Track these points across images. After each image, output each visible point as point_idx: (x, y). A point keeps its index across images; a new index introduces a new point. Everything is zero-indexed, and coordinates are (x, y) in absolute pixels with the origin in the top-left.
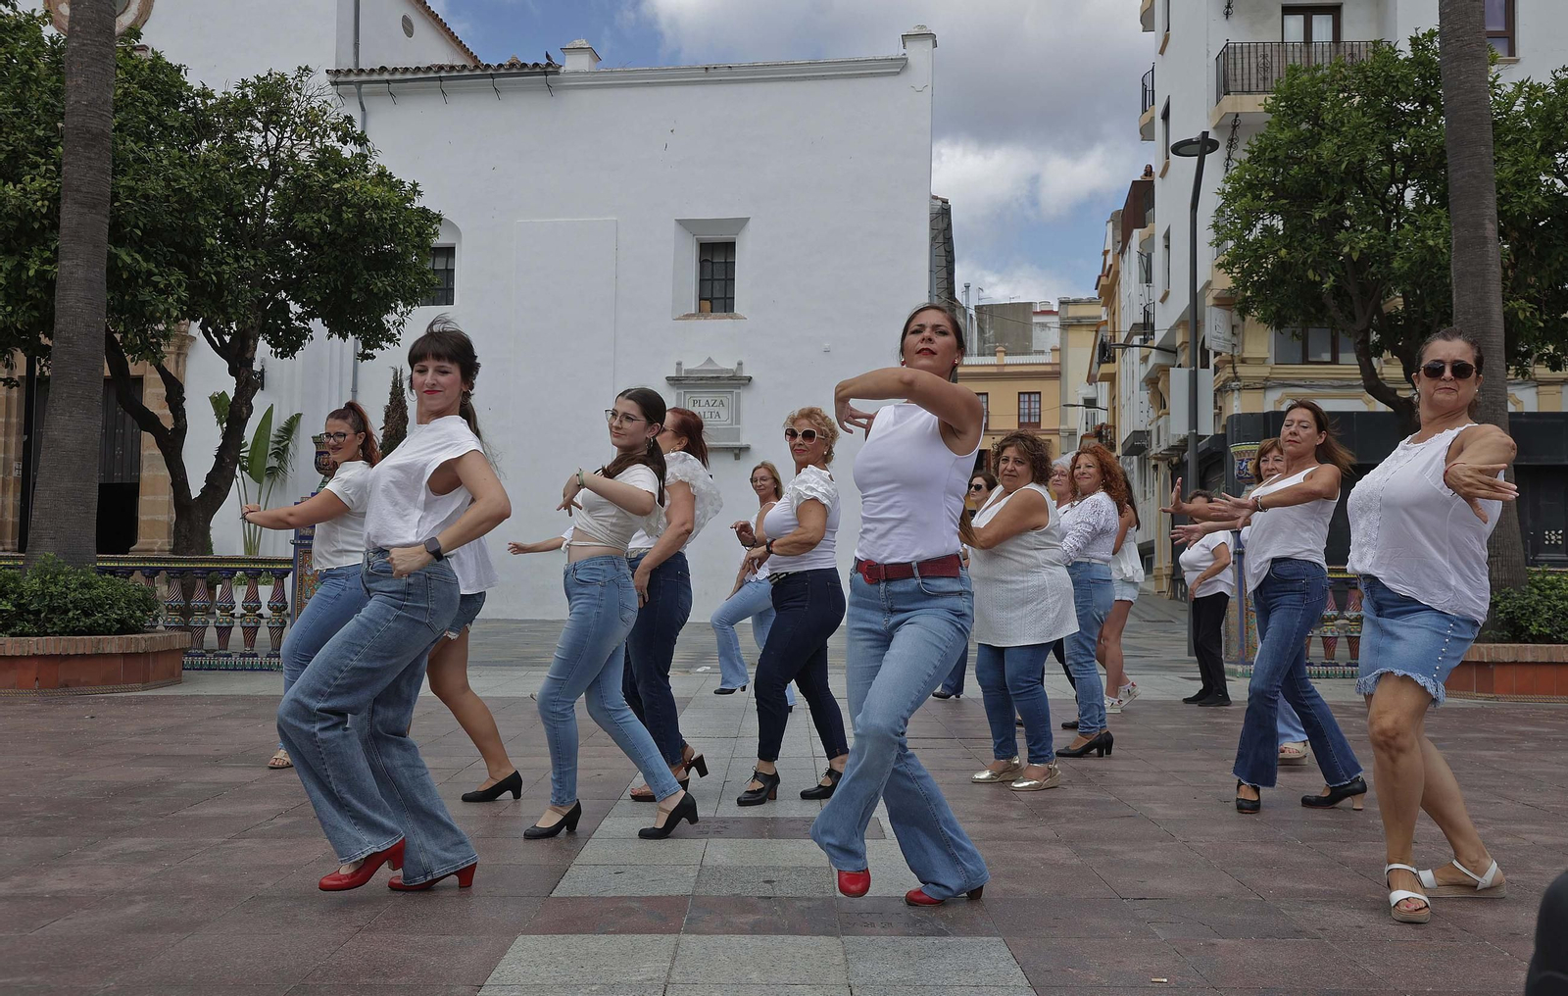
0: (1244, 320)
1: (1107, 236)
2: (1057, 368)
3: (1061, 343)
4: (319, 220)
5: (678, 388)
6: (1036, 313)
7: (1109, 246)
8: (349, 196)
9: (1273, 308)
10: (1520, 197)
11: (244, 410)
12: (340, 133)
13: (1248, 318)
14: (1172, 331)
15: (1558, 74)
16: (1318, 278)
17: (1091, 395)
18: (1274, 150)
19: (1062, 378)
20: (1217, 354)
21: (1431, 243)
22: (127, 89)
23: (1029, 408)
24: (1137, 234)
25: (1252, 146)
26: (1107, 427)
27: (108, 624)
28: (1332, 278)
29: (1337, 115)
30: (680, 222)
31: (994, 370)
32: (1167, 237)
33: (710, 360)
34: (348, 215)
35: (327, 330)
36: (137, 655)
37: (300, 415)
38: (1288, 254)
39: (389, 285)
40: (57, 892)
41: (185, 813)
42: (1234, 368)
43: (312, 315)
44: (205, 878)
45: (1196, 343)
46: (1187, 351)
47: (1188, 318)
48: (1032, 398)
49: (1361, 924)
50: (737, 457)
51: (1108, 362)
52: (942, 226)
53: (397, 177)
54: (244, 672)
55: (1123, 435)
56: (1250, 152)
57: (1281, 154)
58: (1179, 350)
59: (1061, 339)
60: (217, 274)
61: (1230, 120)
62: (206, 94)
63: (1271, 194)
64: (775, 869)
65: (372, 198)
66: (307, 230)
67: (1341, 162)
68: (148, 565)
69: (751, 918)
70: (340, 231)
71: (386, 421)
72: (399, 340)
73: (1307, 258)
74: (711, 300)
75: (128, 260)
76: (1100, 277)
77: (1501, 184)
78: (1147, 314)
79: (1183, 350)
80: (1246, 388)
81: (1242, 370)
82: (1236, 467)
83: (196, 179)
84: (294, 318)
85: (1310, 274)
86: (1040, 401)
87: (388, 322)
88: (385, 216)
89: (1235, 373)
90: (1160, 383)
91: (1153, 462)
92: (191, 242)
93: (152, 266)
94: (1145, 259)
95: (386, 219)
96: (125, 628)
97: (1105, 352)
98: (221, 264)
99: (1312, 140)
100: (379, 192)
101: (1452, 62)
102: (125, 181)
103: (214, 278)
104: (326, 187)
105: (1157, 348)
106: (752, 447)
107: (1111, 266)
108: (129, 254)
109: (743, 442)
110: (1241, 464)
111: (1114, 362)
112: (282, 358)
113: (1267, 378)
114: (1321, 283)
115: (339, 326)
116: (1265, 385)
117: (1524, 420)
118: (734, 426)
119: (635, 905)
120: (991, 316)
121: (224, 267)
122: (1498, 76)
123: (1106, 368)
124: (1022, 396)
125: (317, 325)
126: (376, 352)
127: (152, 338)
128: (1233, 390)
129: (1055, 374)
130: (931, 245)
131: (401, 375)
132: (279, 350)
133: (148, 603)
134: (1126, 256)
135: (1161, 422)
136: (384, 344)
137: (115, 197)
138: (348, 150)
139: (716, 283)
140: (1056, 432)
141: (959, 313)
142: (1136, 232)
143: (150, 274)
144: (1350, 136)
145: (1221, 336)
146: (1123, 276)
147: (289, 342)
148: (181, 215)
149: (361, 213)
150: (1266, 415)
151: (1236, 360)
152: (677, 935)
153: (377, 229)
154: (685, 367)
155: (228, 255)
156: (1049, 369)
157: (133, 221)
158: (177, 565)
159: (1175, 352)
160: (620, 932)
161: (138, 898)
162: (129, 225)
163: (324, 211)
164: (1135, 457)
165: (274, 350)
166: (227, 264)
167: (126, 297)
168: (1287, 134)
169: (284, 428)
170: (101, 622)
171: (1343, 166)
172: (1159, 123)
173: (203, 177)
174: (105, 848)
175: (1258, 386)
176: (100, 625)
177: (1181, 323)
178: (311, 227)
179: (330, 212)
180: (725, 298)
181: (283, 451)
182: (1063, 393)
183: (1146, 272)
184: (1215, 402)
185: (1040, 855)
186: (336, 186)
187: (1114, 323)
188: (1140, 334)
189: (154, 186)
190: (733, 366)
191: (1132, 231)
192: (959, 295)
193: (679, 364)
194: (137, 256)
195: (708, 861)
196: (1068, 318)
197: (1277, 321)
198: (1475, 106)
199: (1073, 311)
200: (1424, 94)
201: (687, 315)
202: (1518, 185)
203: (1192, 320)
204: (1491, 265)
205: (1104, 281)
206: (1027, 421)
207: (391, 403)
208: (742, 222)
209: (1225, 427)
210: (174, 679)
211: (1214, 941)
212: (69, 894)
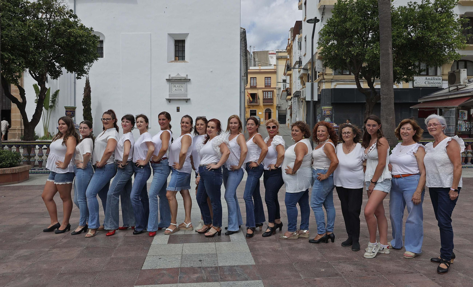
0: (326, 68)
1: (289, 35)
2: (275, 70)
3: (277, 63)
4: (64, 41)
5: (169, 82)
6: (270, 54)
7: (290, 38)
8: (72, 34)
9: (334, 65)
10: (398, 40)
11: (43, 96)
12: (69, 15)
13: (327, 68)
14: (306, 65)
15: (409, 3)
16: (345, 58)
17: (285, 79)
18: (334, 23)
19: (277, 73)
20: (318, 72)
21: (375, 52)
22: (4, 3)
23: (268, 82)
24: (297, 36)
25: (328, 21)
26: (289, 89)
27: (7, 165)
28: (349, 59)
29: (351, 15)
30: (169, 34)
31: (258, 71)
32: (305, 38)
33: (178, 74)
34: (72, 39)
35: (66, 70)
36: (16, 173)
37: (59, 90)
38: (338, 52)
39: (85, 59)
40: (3, 274)
41: (36, 238)
42: (323, 76)
43: (62, 66)
44: (45, 266)
45: (313, 68)
46: (311, 70)
47: (311, 61)
48: (269, 79)
49: (352, 270)
50: (187, 102)
51: (289, 71)
52: (243, 36)
53: (86, 27)
54: (47, 174)
55: (293, 91)
56: (328, 23)
57: (336, 24)
58: (309, 70)
59: (277, 62)
60: (34, 58)
61: (323, 7)
62: (28, 2)
63: (333, 35)
64: (202, 255)
65: (79, 34)
66: (60, 44)
67: (352, 28)
68: (17, 144)
69: (196, 276)
70: (70, 43)
71: (84, 92)
72: (88, 73)
73: (343, 53)
74: (178, 57)
75: (7, 56)
76: (287, 47)
77: (393, 36)
78: (300, 59)
79: (310, 70)
80: (326, 82)
81: (325, 77)
82: (323, 113)
83: (26, 31)
84: (57, 67)
85: (344, 57)
86: (271, 80)
87: (85, 68)
88: (83, 39)
89: (323, 78)
90: (303, 79)
91: (302, 100)
92: (25, 49)
93: (14, 57)
94: (299, 43)
95: (83, 40)
96: (11, 165)
97: (288, 68)
98: (34, 55)
99: (344, 21)
100: (81, 32)
101: (381, 5)
102: (5, 32)
103: (33, 60)
104: (65, 31)
105: (303, 69)
106: (191, 99)
107: (290, 44)
108: (7, 54)
109: (188, 97)
110: (325, 112)
111: (291, 70)
112: (54, 79)
113: (332, 79)
114: (346, 60)
115: (70, 69)
116: (331, 81)
117: (399, 90)
118: (186, 93)
119: (165, 272)
120: (257, 55)
121: (36, 56)
122: (393, 6)
123: (289, 72)
124: (266, 78)
125: (64, 69)
126: (82, 77)
127: (15, 77)
128: (323, 82)
129: (275, 72)
130: (241, 42)
131: (88, 79)
132: (53, 77)
133: (18, 156)
134: (294, 42)
135: (304, 89)
136: (84, 75)
137: (2, 37)
138: (72, 20)
139: (180, 52)
140: (275, 88)
141: (248, 54)
142: (297, 35)
143: (13, 59)
144: (354, 22)
145: (320, 67)
146: (293, 47)
147: (56, 75)
148: (22, 41)
149: (76, 38)
150: (332, 89)
151: (324, 74)
152: (176, 284)
153: (81, 43)
154: (171, 76)
155: (37, 52)
156: (273, 70)
157: (7, 43)
158: (26, 144)
159: (308, 70)
160: (162, 283)
161: (27, 275)
162: (7, 45)
163: (65, 38)
164: (297, 98)
165: (51, 77)
166: (37, 55)
167: (7, 67)
168: (337, 20)
169: (54, 94)
170: (4, 164)
171: (352, 30)
172: (303, 5)
173: (28, 30)
174: (15, 254)
175: (330, 81)
176: (4, 165)
177: (309, 62)
178: (61, 43)
179: (67, 38)
180: (182, 56)
181: (54, 101)
182: (277, 78)
183: (300, 48)
184: (318, 85)
185: (272, 246)
186: (68, 31)
187: (291, 60)
188: (298, 64)
189: (13, 33)
190: (185, 76)
191: (296, 35)
192: (248, 49)
193: (170, 75)
194: (9, 54)
195: (184, 253)
196: (278, 56)
197: (335, 68)
198: (387, 17)
199: (280, 54)
200: (374, 10)
201: (172, 61)
202: (398, 36)
203: (312, 62)
204: (390, 61)
205: (288, 48)
206: (267, 85)
207: (86, 87)
208: (187, 35)
209: (321, 92)
210: (27, 179)
211: (316, 279)
212: (7, 275)
